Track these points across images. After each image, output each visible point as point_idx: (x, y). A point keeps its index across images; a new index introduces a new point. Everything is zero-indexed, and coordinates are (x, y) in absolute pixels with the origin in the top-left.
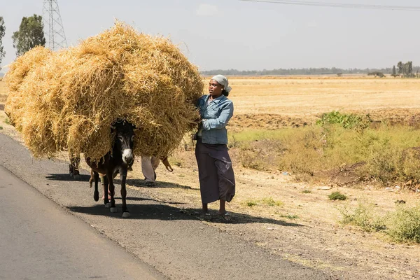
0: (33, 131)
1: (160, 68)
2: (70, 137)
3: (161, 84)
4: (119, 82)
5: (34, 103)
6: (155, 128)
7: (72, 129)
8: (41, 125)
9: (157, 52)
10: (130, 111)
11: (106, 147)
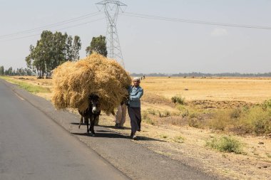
0: (56, 98)
1: (111, 72)
2: (71, 101)
3: (111, 79)
4: (92, 78)
5: (56, 87)
6: (107, 98)
7: (72, 98)
8: (59, 96)
9: (110, 66)
10: (97, 90)
11: (86, 106)
